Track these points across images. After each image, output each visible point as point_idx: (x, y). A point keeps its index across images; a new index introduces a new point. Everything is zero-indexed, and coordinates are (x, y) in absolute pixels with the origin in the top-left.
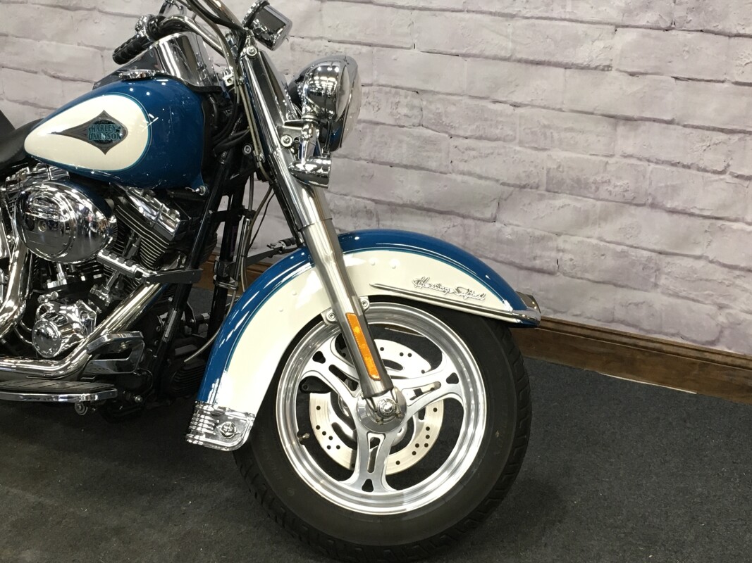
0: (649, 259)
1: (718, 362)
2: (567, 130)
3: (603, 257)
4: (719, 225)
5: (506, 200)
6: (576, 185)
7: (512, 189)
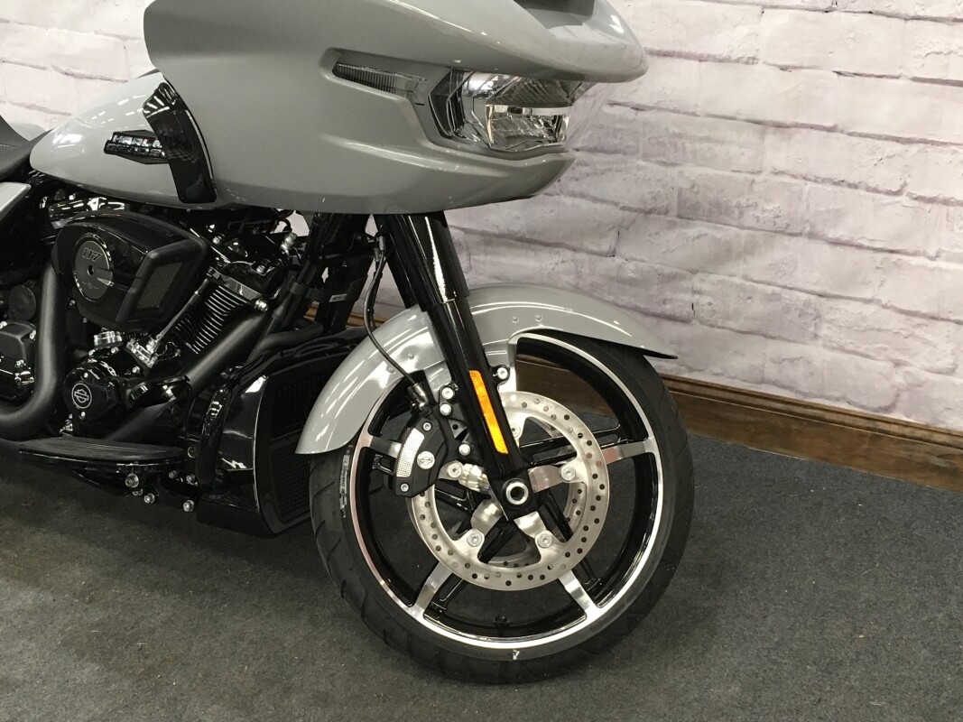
0: (807, 304)
1: (894, 434)
2: (702, 139)
3: (749, 301)
4: (894, 260)
5: (627, 229)
6: (715, 210)
7: (635, 214)
